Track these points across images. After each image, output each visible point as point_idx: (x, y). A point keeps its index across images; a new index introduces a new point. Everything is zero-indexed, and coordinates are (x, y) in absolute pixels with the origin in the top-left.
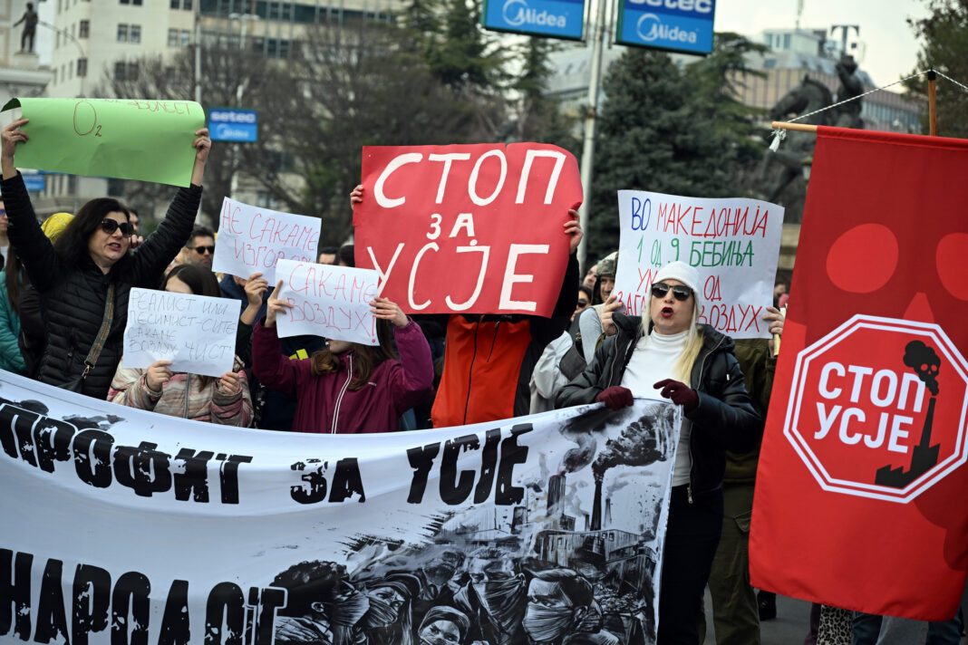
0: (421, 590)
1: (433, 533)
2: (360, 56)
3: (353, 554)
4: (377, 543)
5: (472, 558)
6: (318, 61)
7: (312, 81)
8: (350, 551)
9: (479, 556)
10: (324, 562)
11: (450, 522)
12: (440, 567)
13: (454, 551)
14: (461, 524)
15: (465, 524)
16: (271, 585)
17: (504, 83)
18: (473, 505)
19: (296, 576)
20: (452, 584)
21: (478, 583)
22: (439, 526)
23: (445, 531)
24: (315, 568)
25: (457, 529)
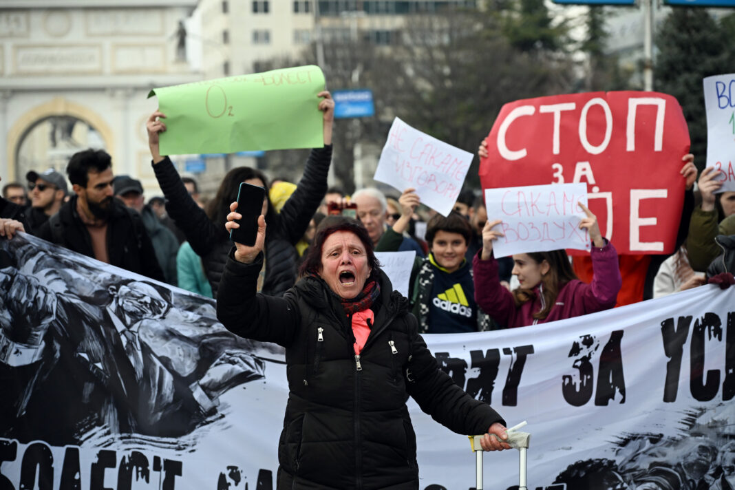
0: (682, 485)
1: (688, 427)
2: (451, 37)
3: (620, 449)
4: (639, 438)
5: (723, 452)
6: (417, 45)
7: (413, 61)
8: (618, 448)
9: (729, 449)
10: (597, 460)
11: (703, 417)
12: (696, 463)
13: (707, 445)
14: (712, 419)
15: (716, 419)
16: (554, 483)
17: (571, 47)
18: (722, 401)
19: (574, 474)
20: (707, 477)
21: (729, 475)
22: (693, 421)
23: (699, 425)
24: (590, 465)
25: (709, 423)
